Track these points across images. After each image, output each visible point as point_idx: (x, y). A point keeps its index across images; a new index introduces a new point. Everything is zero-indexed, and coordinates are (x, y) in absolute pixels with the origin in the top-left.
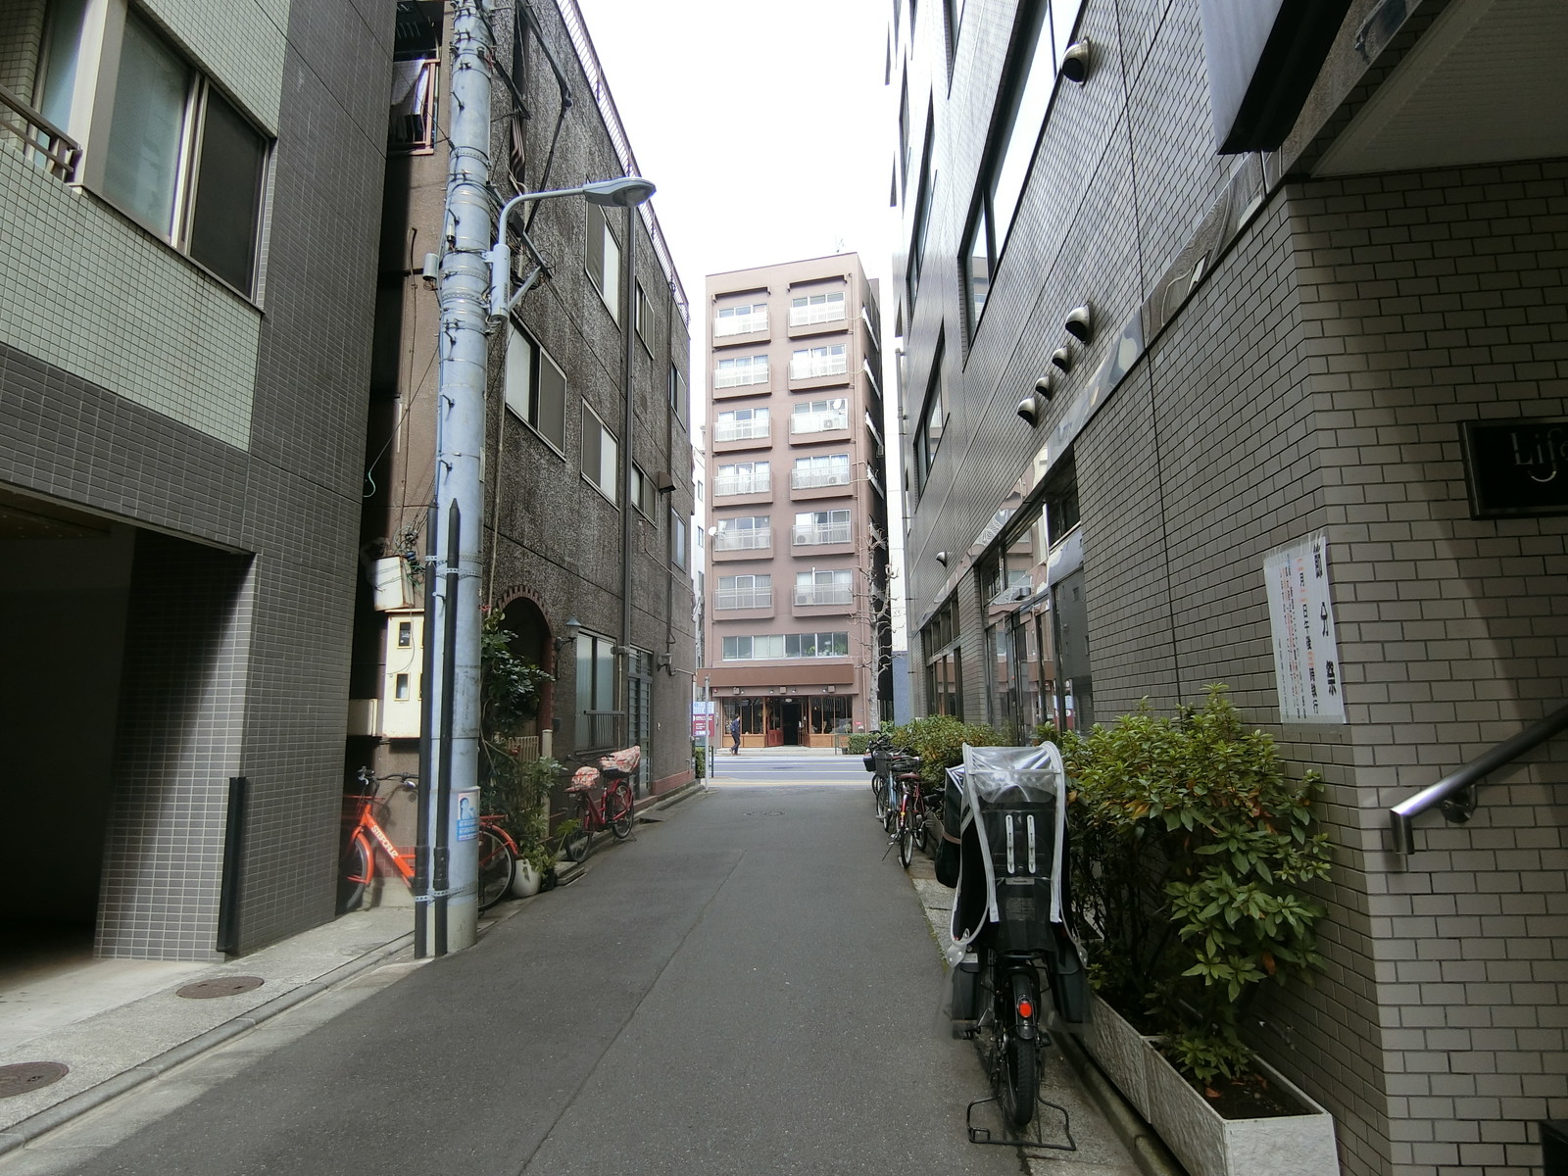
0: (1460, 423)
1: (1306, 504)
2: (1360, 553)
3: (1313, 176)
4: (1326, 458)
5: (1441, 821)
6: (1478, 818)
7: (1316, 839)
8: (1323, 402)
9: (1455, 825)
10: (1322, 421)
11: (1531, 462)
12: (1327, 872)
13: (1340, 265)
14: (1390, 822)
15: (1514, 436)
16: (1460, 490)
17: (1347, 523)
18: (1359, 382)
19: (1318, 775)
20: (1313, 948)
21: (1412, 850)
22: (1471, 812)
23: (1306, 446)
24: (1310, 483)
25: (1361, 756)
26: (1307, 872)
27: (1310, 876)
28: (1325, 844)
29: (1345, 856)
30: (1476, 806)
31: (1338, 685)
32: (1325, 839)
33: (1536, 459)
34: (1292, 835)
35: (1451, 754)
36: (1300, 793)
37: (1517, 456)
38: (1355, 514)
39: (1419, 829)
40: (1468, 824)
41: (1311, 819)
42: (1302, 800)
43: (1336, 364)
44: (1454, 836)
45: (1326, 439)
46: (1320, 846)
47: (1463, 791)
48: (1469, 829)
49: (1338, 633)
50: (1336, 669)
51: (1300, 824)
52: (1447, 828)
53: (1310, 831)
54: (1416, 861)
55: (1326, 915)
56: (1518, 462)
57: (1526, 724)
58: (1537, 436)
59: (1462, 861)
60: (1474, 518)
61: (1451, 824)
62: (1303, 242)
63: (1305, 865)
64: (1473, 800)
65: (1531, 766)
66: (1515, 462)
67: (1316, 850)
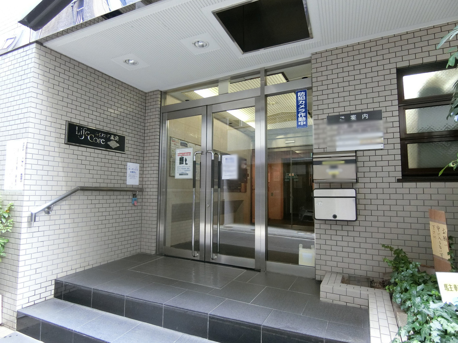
0: (66, 121)
1: (23, 131)
2: (36, 146)
3: (44, 45)
4: (31, 120)
5: (43, 214)
6: (52, 213)
7: (9, 221)
8: (34, 105)
9: (47, 215)
10: (32, 110)
11: (79, 134)
12: (11, 230)
13: (46, 72)
14: (30, 215)
15: (77, 127)
16: (63, 136)
17: (34, 138)
18: (44, 103)
19: (13, 204)
20: (3, 251)
21: (35, 221)
22: (51, 211)
23: (27, 115)
24: (25, 125)
25: (26, 198)
26: (5, 230)
27: (5, 231)
28: (11, 222)
29: (17, 225)
30: (52, 210)
31: (23, 180)
32: (12, 221)
33: (80, 134)
34: (2, 221)
35: (49, 198)
36: (6, 209)
37: (77, 131)
38: (36, 136)
39: (38, 216)
40: (50, 214)
41: (9, 216)
42: (7, 211)
43: (39, 96)
44: (47, 217)
45: (33, 115)
46: (10, 223)
47: (50, 206)
48: (50, 215)
49: (25, 166)
50: (23, 175)
51: (5, 217)
52: (45, 215)
53: (7, 219)
54: (36, 224)
55: (8, 242)
56: (77, 133)
57: (67, 191)
58: (82, 129)
59: (47, 223)
60: (65, 144)
61: (46, 214)
62: (37, 61)
63: (4, 228)
64: (52, 208)
65: (67, 201)
66: (76, 133)
67: (8, 224)
